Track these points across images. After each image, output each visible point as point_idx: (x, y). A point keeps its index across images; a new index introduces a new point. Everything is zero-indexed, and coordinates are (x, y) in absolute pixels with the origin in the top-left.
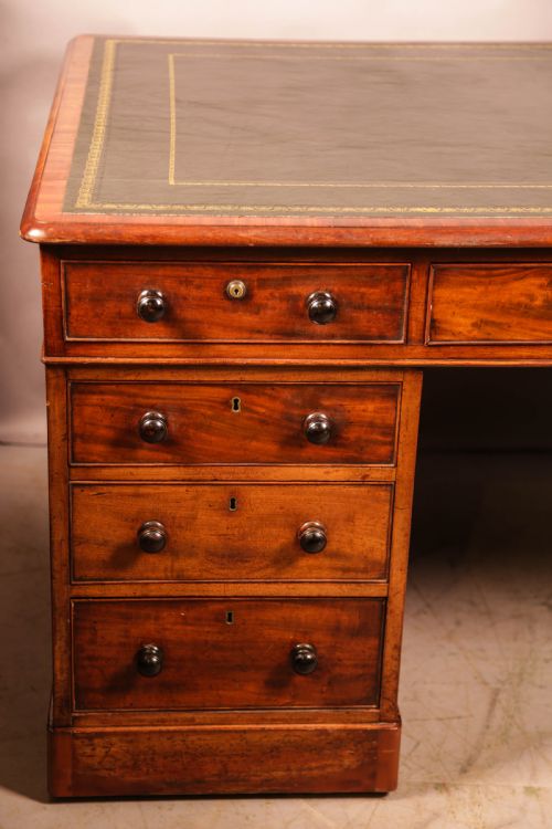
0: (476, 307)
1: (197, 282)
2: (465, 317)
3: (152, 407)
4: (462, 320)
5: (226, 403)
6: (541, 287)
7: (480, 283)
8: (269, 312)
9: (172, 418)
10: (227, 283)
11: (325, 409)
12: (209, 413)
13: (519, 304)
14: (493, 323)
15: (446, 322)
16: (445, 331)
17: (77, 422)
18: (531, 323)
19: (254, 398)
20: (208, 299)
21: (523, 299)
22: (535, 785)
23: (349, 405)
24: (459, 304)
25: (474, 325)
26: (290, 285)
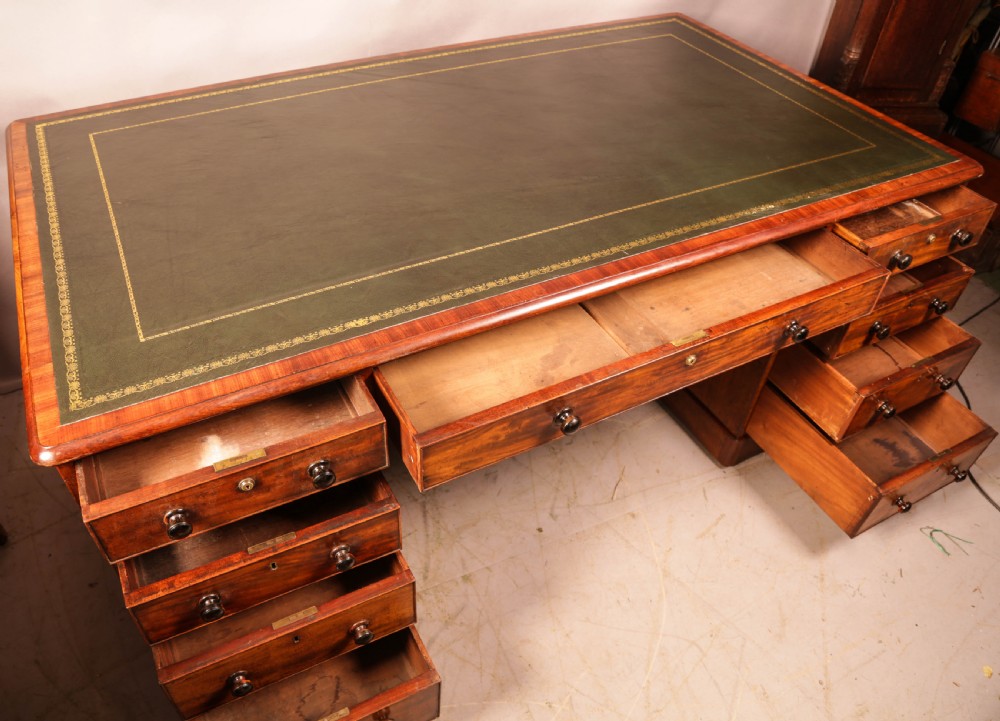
0: (456, 458)
1: (212, 491)
2: (449, 466)
3: (206, 593)
4: (447, 469)
5: (267, 568)
6: (504, 429)
7: (459, 444)
8: (278, 487)
9: (222, 593)
10: (237, 484)
11: (343, 542)
12: (253, 578)
13: (488, 444)
14: (470, 462)
15: (436, 474)
16: (435, 480)
17: (145, 625)
18: (497, 451)
19: (288, 558)
20: (224, 498)
21: (491, 441)
22: (467, 573)
23: (361, 533)
24: (446, 460)
25: (456, 468)
26: (291, 466)
